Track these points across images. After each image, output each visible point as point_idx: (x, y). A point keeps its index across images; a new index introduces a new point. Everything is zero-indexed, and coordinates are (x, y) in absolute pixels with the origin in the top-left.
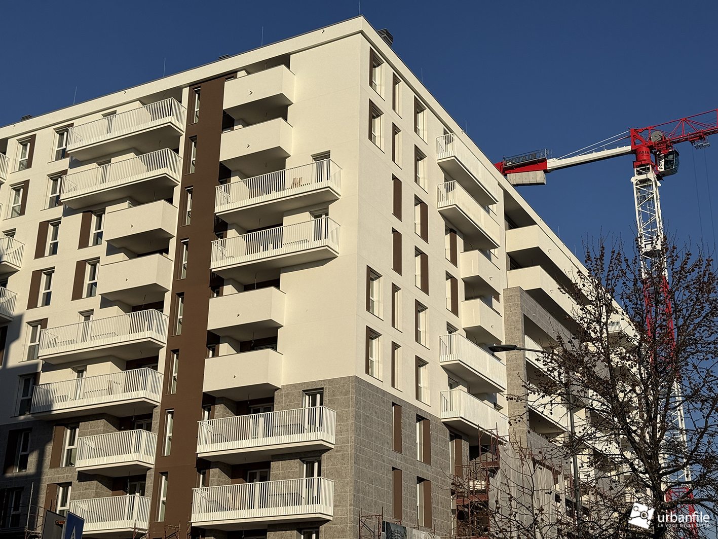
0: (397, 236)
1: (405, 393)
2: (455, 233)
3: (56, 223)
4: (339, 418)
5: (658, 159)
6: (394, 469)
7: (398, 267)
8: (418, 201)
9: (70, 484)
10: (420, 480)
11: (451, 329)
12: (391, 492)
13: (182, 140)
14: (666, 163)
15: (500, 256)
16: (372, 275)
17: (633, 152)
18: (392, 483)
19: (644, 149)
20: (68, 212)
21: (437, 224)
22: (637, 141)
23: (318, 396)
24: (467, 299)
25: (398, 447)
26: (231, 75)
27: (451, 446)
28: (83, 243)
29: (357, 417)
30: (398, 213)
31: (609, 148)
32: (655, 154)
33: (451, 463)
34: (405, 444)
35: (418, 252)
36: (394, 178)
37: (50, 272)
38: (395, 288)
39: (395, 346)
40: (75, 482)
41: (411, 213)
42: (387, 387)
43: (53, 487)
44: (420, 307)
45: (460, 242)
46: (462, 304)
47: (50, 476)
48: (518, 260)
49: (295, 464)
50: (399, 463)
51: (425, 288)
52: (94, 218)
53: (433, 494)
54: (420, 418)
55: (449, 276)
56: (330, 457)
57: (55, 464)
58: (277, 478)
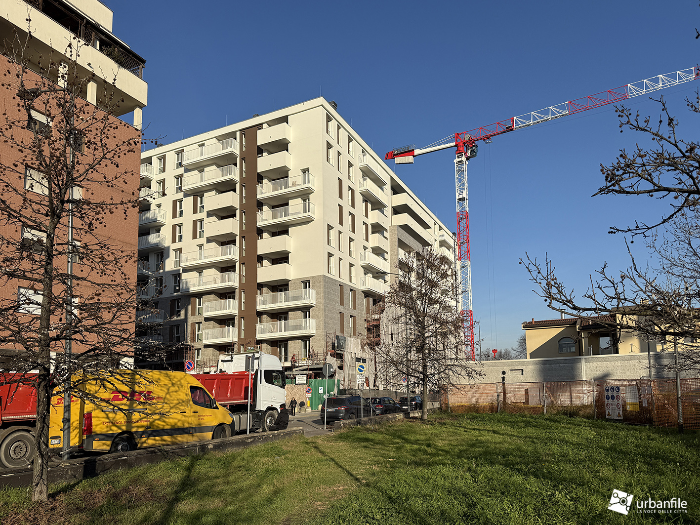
0: (341, 207)
1: (345, 280)
2: (367, 202)
3: (181, 201)
4: (317, 293)
5: (467, 149)
6: (340, 313)
7: (341, 223)
8: (350, 188)
9: (201, 323)
10: (351, 316)
11: (365, 248)
12: (339, 323)
13: (238, 159)
14: (471, 151)
15: (388, 211)
16: (330, 227)
17: (456, 146)
18: (339, 319)
19: (461, 144)
20: (186, 195)
21: (359, 199)
22: (458, 140)
23: (308, 283)
24: (373, 233)
25: (342, 304)
26: (259, 126)
27: (365, 300)
28: (195, 212)
29: (325, 292)
30: (341, 196)
31: (445, 143)
32: (466, 146)
33: (365, 308)
34: (345, 302)
35: (350, 213)
36: (339, 179)
37: (180, 225)
38: (340, 232)
39: (340, 259)
40: (203, 322)
41: (347, 194)
42: (337, 278)
43: (193, 324)
44: (351, 240)
45: (369, 206)
46: (370, 236)
47: (191, 320)
48: (397, 210)
49: (300, 314)
50: (342, 310)
51: (353, 231)
52: (199, 198)
53: (357, 322)
54: (351, 290)
55: (364, 223)
56: (313, 310)
57: (193, 314)
58: (291, 319)
